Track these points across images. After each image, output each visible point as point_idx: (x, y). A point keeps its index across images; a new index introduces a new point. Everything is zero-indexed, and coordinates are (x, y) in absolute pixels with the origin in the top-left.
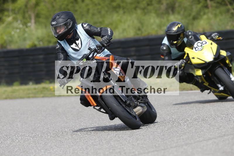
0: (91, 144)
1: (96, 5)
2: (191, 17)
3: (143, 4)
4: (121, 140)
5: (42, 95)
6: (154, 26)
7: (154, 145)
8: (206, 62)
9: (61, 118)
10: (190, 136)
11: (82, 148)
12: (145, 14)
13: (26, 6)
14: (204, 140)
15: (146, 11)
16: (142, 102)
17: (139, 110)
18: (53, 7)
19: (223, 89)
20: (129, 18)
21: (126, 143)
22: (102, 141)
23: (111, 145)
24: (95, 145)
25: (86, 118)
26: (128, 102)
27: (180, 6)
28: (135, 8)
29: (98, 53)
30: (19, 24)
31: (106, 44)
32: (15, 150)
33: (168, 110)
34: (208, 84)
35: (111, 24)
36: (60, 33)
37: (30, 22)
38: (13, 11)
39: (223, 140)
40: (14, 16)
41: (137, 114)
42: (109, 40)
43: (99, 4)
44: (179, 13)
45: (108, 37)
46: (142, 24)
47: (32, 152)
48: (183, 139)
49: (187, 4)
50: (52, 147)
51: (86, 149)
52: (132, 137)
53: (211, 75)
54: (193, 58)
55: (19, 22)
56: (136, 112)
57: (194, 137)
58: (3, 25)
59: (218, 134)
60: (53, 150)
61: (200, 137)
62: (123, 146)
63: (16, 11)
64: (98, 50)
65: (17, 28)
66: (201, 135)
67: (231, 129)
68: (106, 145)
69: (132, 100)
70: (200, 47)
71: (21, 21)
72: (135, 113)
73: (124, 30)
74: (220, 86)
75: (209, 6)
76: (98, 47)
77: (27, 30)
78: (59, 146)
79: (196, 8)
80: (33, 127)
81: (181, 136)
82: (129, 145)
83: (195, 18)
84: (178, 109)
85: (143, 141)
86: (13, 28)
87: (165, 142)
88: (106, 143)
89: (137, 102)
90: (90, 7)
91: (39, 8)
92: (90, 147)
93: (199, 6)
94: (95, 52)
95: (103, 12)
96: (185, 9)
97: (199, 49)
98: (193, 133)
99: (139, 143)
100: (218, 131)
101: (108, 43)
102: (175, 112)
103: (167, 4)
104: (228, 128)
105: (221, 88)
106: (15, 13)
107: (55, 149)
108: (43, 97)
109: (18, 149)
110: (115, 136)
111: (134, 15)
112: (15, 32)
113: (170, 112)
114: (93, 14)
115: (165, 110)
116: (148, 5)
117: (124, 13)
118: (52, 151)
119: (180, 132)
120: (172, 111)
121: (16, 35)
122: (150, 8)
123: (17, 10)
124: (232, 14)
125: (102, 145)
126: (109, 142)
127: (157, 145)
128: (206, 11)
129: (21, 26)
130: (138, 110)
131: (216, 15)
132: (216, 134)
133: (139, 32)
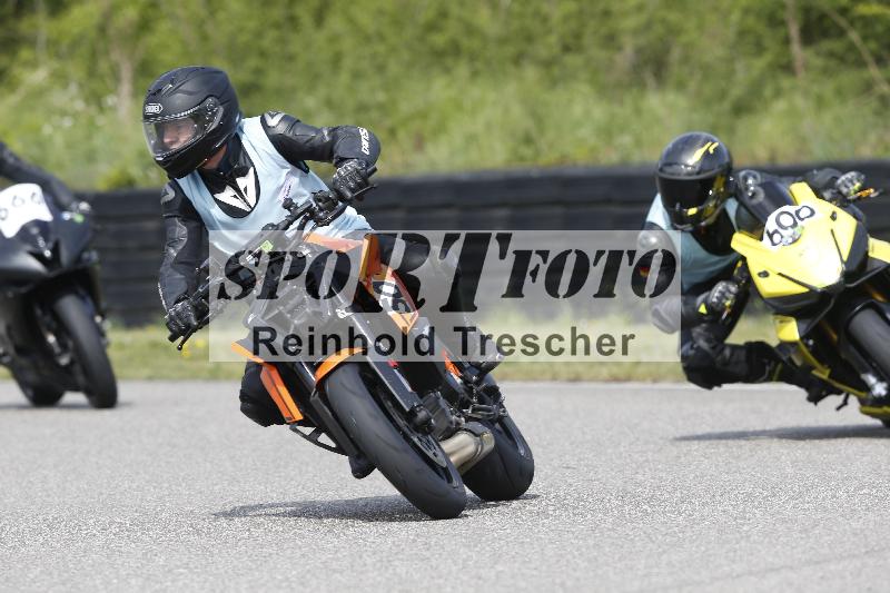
0: (321, 566)
1: (367, 39)
2: (727, 105)
3: (548, 45)
4: (433, 555)
5: (146, 372)
6: (585, 132)
7: (558, 581)
8: (812, 291)
9: (211, 462)
10: (698, 555)
11: (287, 579)
12: (553, 83)
13: (102, 30)
14: (751, 573)
15: (556, 71)
16: (479, 417)
17: (463, 448)
18: (205, 38)
19: (884, 393)
20: (491, 96)
21: (454, 568)
22: (361, 557)
23: (395, 574)
24: (335, 571)
25: (307, 464)
26: (422, 415)
27: (685, 60)
28: (518, 60)
29: (321, 222)
30: (72, 99)
31: (352, 191)
32: (31, 576)
33: (621, 454)
34: (828, 372)
35: (423, 115)
36: (176, 147)
37: (115, 91)
38: (53, 45)
39: (822, 578)
40: (55, 64)
41: (457, 462)
42: (365, 178)
43: (381, 37)
44: (681, 86)
45: (360, 164)
46: (539, 120)
47: (95, 586)
48: (669, 564)
49: (713, 51)
50: (170, 571)
51: (302, 584)
52: (476, 546)
53: (835, 337)
54: (765, 274)
55: (73, 89)
56: (452, 453)
57: (712, 559)
58: (13, 99)
59: (804, 552)
60: (173, 581)
61: (734, 561)
62: (441, 581)
63: (64, 48)
64: (321, 210)
65: (63, 113)
66: (739, 553)
67: (855, 534)
68: (376, 573)
69: (438, 406)
70: (790, 229)
71: (81, 86)
72: (447, 456)
73: (471, 139)
74: (871, 380)
75: (798, 64)
76: (320, 200)
77: (101, 121)
78: (196, 568)
79: (749, 69)
80: (104, 491)
81: (664, 552)
82: (465, 578)
83: (740, 109)
84: (659, 451)
85: (517, 565)
86: (51, 112)
87: (600, 572)
88: (379, 565)
89: (459, 416)
90: (347, 44)
91: (152, 40)
92: (317, 578)
93: (760, 64)
94: (307, 219)
95: (394, 68)
96: (707, 71)
97: (784, 240)
98: (709, 543)
99: (502, 572)
100: (802, 542)
101: (360, 186)
102: (647, 461)
103: (639, 51)
104: (845, 530)
105: (880, 389)
106: (58, 56)
107: (181, 577)
108: (150, 378)
109: (42, 572)
110: (414, 541)
111: (511, 88)
112: (57, 128)
113: (628, 460)
114: (357, 75)
115: (609, 451)
116: (567, 49)
117: (475, 74)
118: (169, 584)
119: (660, 537)
120: (636, 456)
121: (59, 140)
122: (572, 60)
123: (65, 42)
124: (883, 99)
125: (362, 573)
126: (389, 561)
127: (569, 583)
128: (786, 82)
129: (79, 105)
130: (460, 447)
131: (820, 103)
132: (795, 551)
133: (527, 152)
